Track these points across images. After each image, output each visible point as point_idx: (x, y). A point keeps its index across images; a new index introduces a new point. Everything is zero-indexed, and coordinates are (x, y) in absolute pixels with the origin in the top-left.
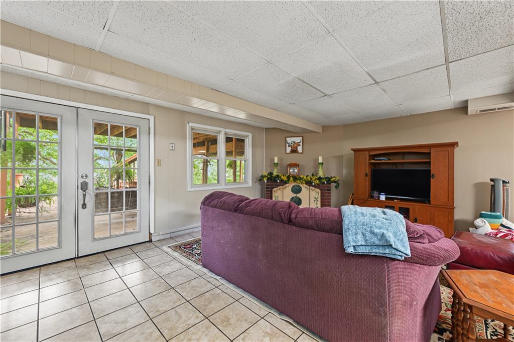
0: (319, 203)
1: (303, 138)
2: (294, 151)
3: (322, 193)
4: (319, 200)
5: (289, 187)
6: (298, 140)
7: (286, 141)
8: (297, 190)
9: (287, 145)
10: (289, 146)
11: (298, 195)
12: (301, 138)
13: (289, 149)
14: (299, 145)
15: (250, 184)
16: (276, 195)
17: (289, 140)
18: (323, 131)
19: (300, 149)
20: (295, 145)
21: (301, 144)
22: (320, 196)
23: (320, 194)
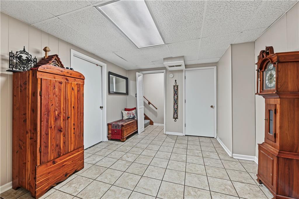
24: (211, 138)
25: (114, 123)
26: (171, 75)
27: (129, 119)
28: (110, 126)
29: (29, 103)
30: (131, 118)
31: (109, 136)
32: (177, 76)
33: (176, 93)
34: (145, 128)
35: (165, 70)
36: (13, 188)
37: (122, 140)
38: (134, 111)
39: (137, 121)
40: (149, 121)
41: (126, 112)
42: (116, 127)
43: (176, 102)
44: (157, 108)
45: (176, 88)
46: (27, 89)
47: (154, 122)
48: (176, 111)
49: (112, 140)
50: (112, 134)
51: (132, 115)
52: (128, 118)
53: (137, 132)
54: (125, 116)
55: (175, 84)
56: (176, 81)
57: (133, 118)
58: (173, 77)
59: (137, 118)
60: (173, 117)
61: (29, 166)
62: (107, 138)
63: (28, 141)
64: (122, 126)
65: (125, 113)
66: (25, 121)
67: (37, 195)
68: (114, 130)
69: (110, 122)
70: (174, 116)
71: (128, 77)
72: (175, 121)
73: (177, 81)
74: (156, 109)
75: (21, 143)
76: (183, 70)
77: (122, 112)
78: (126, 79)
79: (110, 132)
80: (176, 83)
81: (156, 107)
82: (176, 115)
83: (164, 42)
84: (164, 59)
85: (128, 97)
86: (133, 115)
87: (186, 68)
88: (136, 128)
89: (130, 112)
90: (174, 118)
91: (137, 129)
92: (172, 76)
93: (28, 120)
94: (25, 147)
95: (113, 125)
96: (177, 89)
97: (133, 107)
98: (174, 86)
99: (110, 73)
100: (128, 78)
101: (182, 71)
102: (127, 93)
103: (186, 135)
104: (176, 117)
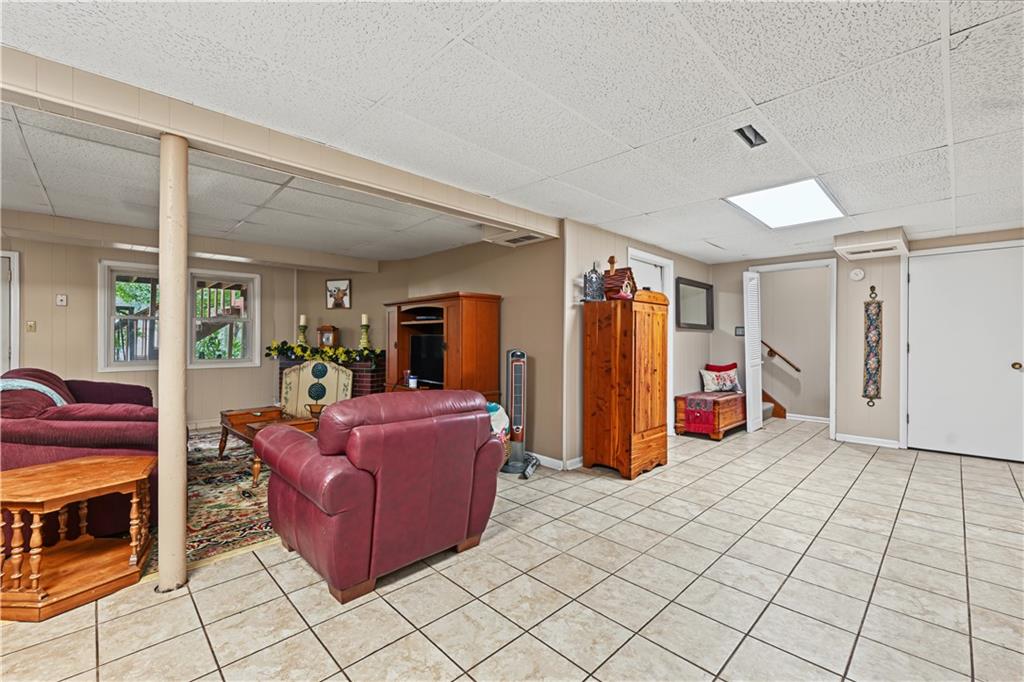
0: (349, 393)
1: (350, 283)
2: (338, 305)
3: (354, 376)
4: (350, 388)
5: (309, 366)
6: (343, 285)
7: (327, 288)
8: (319, 372)
9: (329, 294)
10: (331, 296)
11: (321, 381)
12: (347, 282)
13: (331, 302)
14: (345, 294)
15: (257, 362)
16: (288, 381)
17: (332, 285)
18: (379, 271)
19: (346, 301)
20: (341, 295)
21: (348, 292)
22: (350, 382)
23: (351, 377)
24: (1011, 464)
25: (692, 397)
26: (856, 274)
27: (721, 391)
28: (681, 404)
29: (616, 346)
30: (725, 388)
31: (679, 425)
32: (877, 275)
33: (873, 321)
34: (764, 420)
35: (835, 260)
36: (584, 466)
37: (713, 436)
38: (732, 373)
39: (744, 399)
40: (772, 405)
41: (714, 374)
42: (698, 404)
43: (873, 349)
44: (800, 368)
45: (873, 310)
46: (613, 326)
47: (787, 410)
48: (872, 377)
49: (686, 434)
50: (687, 421)
51: (728, 383)
52: (718, 388)
53: (743, 427)
54: (710, 382)
55: (869, 299)
56: (873, 288)
57: (733, 390)
58: (864, 278)
59: (745, 392)
60: (862, 393)
61: (616, 433)
62: (674, 430)
63: (615, 399)
64: (715, 403)
65: (709, 376)
66: (609, 371)
67: (633, 473)
68: (693, 412)
69: (678, 394)
70: (865, 392)
71: (711, 283)
72: (871, 404)
73: (877, 288)
74: (798, 370)
75: (600, 402)
76: (899, 256)
77: (700, 373)
78: (707, 289)
79: (682, 416)
80: (873, 295)
81: (797, 366)
82: (872, 387)
83: (843, 211)
84: (836, 237)
85: (711, 335)
86: (732, 382)
87: (910, 250)
88: (741, 416)
89: (722, 373)
90: (865, 396)
91: (745, 418)
92: (861, 276)
93: (613, 371)
94: (609, 408)
95: (691, 400)
96: (879, 313)
97: (731, 363)
98: (867, 305)
99: (679, 281)
100: (711, 286)
101: (897, 258)
102: (710, 325)
103: (909, 448)
104: (872, 393)
